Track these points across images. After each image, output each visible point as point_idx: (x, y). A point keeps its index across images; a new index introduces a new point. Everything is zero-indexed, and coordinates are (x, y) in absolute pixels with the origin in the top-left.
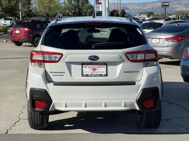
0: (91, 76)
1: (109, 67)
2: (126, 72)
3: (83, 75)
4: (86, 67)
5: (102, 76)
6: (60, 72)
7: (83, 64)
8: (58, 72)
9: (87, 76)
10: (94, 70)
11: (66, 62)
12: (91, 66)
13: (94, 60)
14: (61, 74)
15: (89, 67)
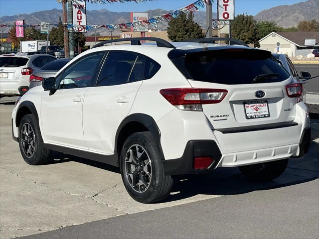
0: (256, 118)
1: (269, 104)
2: (286, 110)
3: (247, 118)
4: (248, 107)
5: (266, 117)
6: (224, 116)
7: (245, 102)
8: (221, 116)
9: (252, 118)
10: (257, 110)
11: (230, 101)
12: (253, 105)
13: (259, 97)
14: (224, 118)
15: (251, 107)
